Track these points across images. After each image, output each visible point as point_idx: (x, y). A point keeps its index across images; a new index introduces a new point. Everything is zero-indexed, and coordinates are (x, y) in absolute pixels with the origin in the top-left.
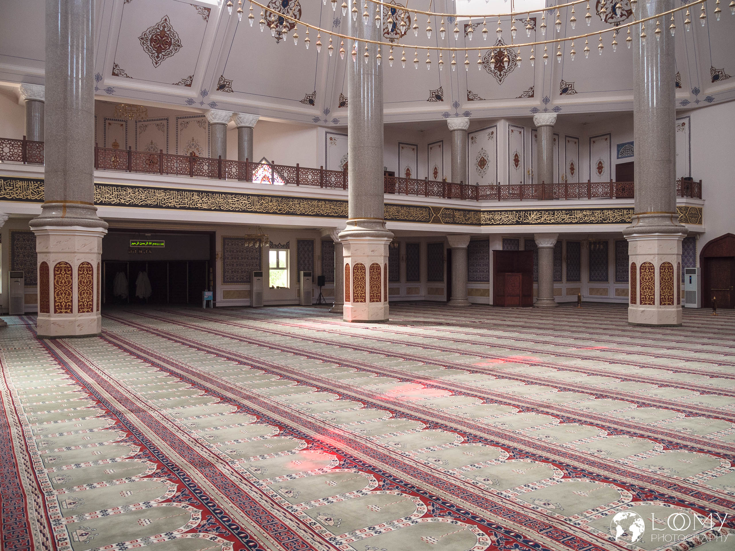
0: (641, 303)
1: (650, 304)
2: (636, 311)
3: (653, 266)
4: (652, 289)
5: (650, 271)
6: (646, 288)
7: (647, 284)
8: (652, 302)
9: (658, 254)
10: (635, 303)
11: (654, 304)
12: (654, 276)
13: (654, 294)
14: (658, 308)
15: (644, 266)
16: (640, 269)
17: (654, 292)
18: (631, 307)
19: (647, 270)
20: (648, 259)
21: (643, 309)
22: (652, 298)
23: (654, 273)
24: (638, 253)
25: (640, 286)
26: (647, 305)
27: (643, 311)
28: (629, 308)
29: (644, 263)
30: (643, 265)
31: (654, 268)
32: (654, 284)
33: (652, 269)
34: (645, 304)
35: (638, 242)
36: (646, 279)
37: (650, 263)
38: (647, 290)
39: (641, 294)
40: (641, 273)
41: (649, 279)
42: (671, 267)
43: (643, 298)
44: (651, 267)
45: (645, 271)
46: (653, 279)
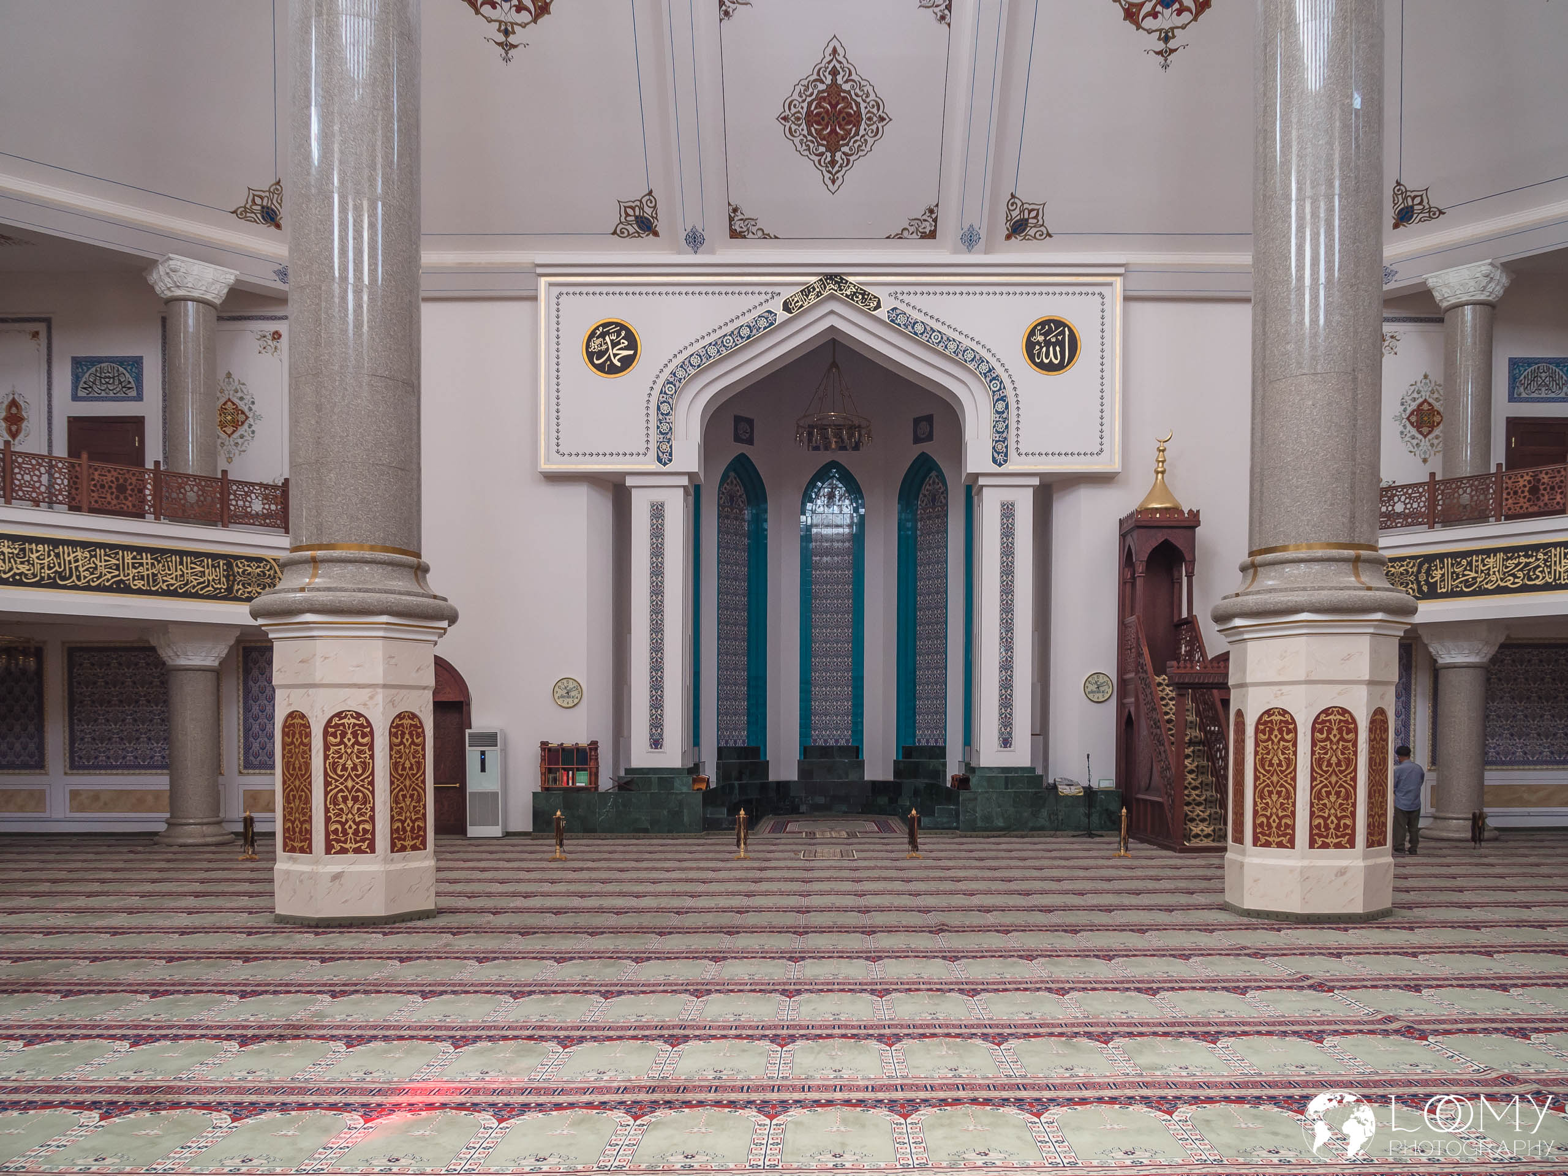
0: (328, 850)
1: (358, 851)
2: (312, 876)
3: (369, 725)
4: (366, 800)
5: (357, 743)
6: (345, 799)
7: (350, 784)
8: (366, 843)
9: (385, 686)
10: (307, 849)
11: (373, 851)
12: (372, 757)
13: (372, 818)
14: (385, 860)
15: (337, 726)
16: (326, 733)
17: (373, 809)
18: (285, 864)
19: (349, 741)
20: (353, 701)
21: (337, 869)
22: (365, 831)
23: (371, 748)
24: (317, 681)
25: (326, 793)
26: (351, 855)
27: (337, 877)
28: (279, 866)
29: (339, 715)
30: (336, 720)
31: (372, 732)
32: (372, 783)
33: (364, 736)
34: (344, 851)
35: (318, 642)
36: (344, 769)
37: (359, 715)
38: (350, 803)
39: (328, 820)
40: (327, 747)
41: (354, 768)
42: (417, 729)
43: (336, 831)
44: (364, 728)
45: (342, 742)
46: (367, 766)
